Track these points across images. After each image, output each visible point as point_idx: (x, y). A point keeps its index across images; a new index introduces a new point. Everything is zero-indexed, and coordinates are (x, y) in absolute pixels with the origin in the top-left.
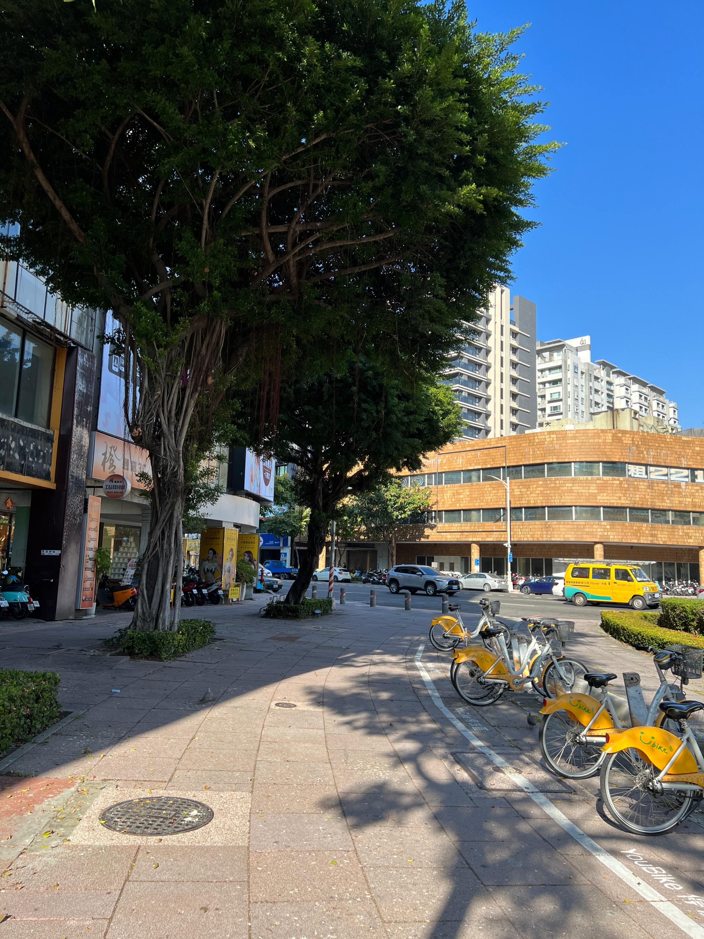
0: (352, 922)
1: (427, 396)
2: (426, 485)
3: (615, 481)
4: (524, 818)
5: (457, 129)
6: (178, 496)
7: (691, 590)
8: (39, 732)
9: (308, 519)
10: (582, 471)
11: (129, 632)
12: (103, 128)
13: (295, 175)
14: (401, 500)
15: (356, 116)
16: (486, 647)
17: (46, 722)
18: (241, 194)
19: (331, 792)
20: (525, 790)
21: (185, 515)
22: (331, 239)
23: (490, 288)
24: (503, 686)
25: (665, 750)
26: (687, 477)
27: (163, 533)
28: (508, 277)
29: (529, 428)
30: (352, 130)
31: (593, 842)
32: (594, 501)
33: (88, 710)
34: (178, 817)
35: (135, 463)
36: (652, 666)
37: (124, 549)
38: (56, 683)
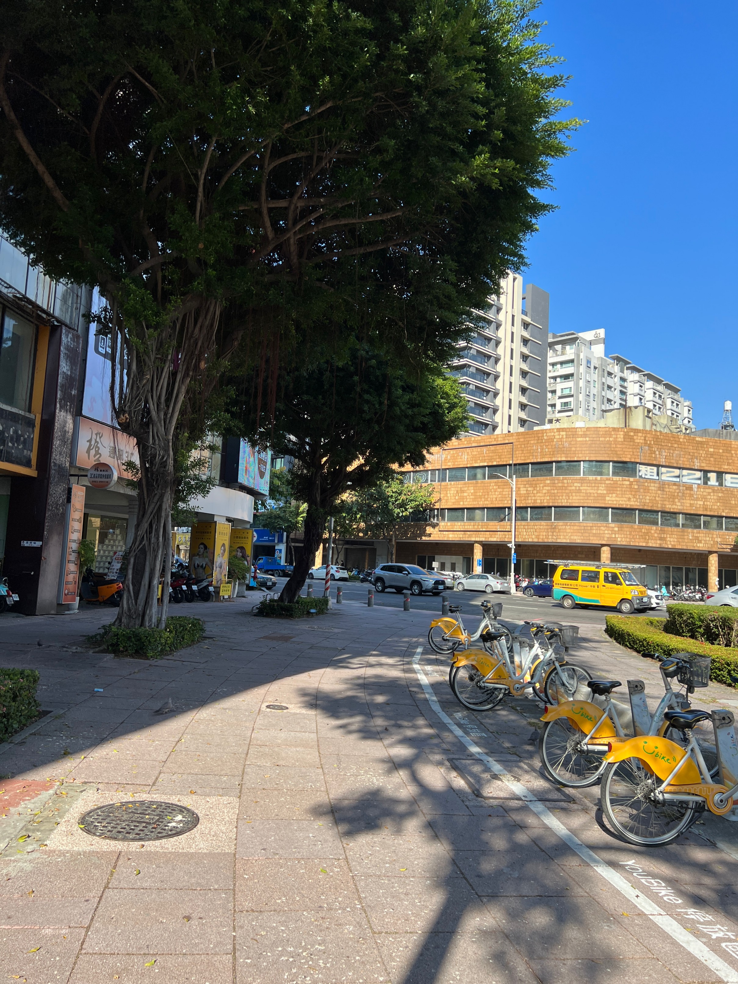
0: (341, 933)
1: (433, 388)
2: (429, 482)
3: (625, 481)
4: (521, 827)
5: (473, 100)
6: (166, 487)
7: (698, 596)
8: (16, 732)
9: (305, 515)
10: (592, 471)
11: (114, 629)
12: (90, 88)
13: (298, 146)
14: (403, 497)
15: (365, 83)
16: (486, 650)
17: (24, 721)
18: (239, 164)
19: (322, 798)
20: (523, 798)
21: (175, 507)
22: (335, 217)
23: (503, 274)
24: (503, 691)
25: (668, 760)
26: (700, 479)
27: (151, 525)
28: (522, 263)
29: (538, 425)
30: (359, 99)
31: (591, 853)
32: (603, 501)
33: (69, 709)
34: (162, 822)
35: (122, 451)
36: (656, 673)
37: (109, 541)
38: (35, 681)
